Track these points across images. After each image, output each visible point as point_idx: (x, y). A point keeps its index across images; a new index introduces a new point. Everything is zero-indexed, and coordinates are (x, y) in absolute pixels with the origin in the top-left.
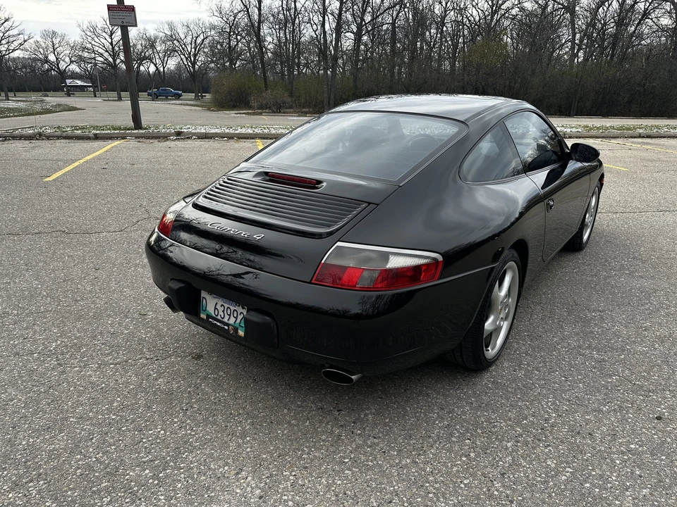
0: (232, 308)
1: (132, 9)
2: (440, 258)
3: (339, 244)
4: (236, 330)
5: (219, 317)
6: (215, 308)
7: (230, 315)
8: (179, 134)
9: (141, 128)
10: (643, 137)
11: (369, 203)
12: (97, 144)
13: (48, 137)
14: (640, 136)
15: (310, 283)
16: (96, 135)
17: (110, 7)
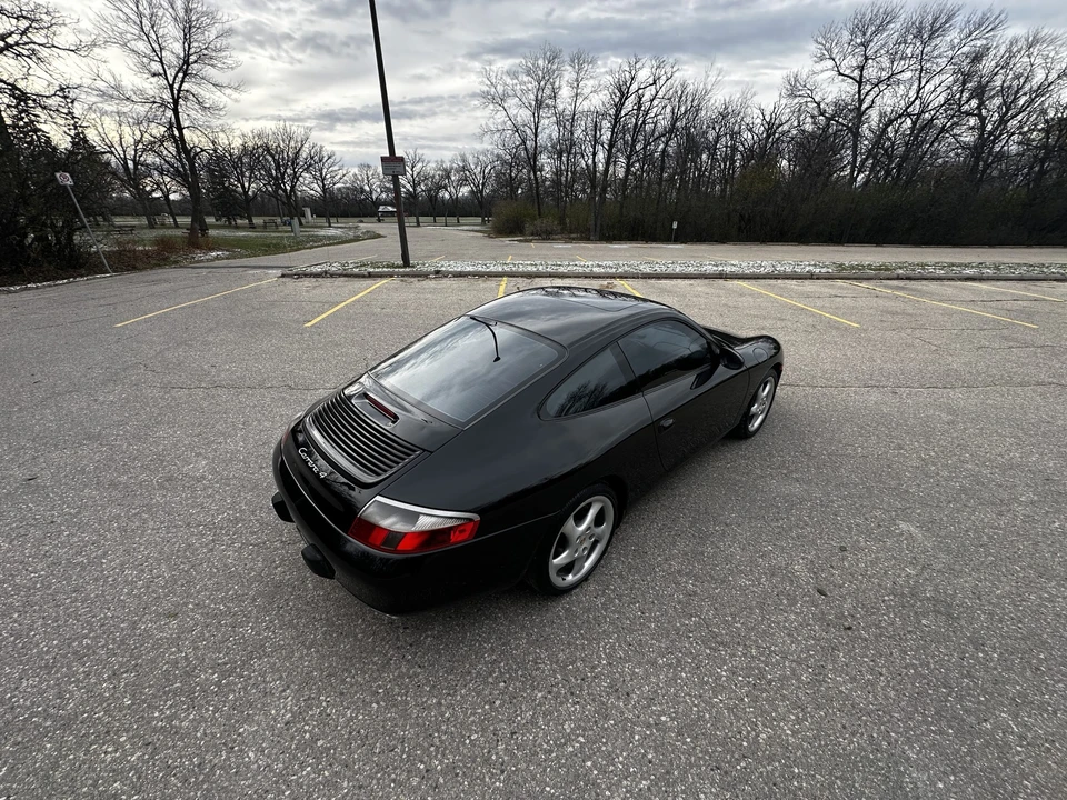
1: (402, 159)
2: (477, 518)
3: (378, 498)
8: (437, 272)
9: (409, 266)
11: (424, 450)
12: (369, 282)
13: (332, 276)
14: (898, 278)
15: (347, 534)
16: (369, 273)
17: (383, 159)
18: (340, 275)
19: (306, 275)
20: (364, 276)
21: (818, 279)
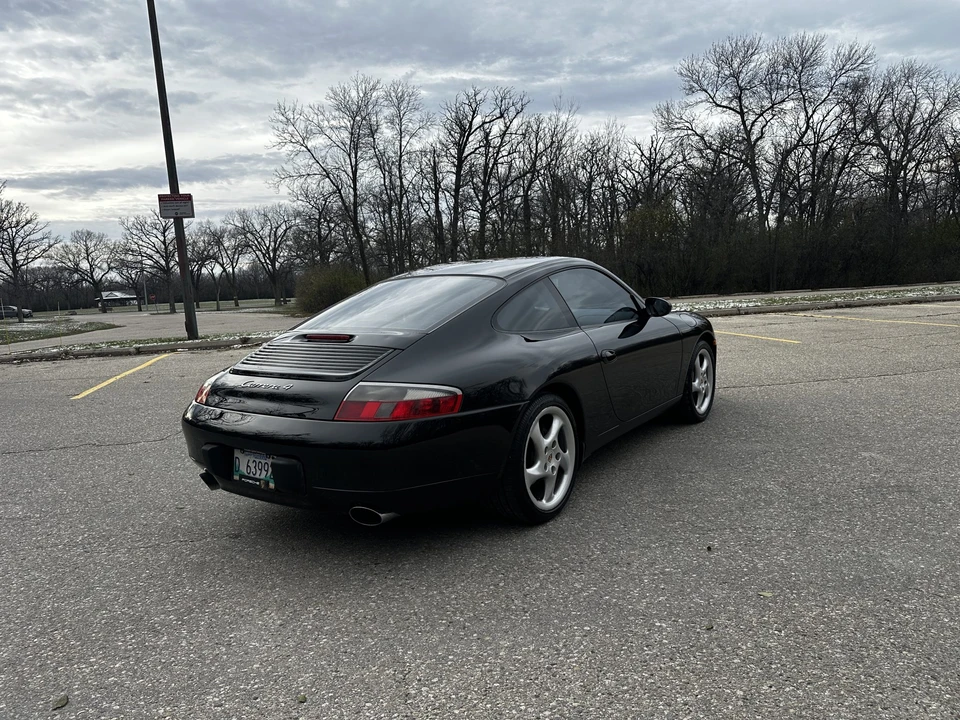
0: (263, 461)
1: (189, 197)
2: (459, 392)
3: (361, 383)
4: (267, 483)
5: (251, 475)
6: (248, 466)
7: (261, 470)
8: (245, 341)
9: (197, 338)
10: (841, 307)
11: (395, 349)
12: (138, 359)
13: (77, 356)
15: (333, 420)
16: (138, 349)
17: (161, 198)
18: (90, 355)
19: (33, 359)
20: (129, 354)
21: (746, 313)
